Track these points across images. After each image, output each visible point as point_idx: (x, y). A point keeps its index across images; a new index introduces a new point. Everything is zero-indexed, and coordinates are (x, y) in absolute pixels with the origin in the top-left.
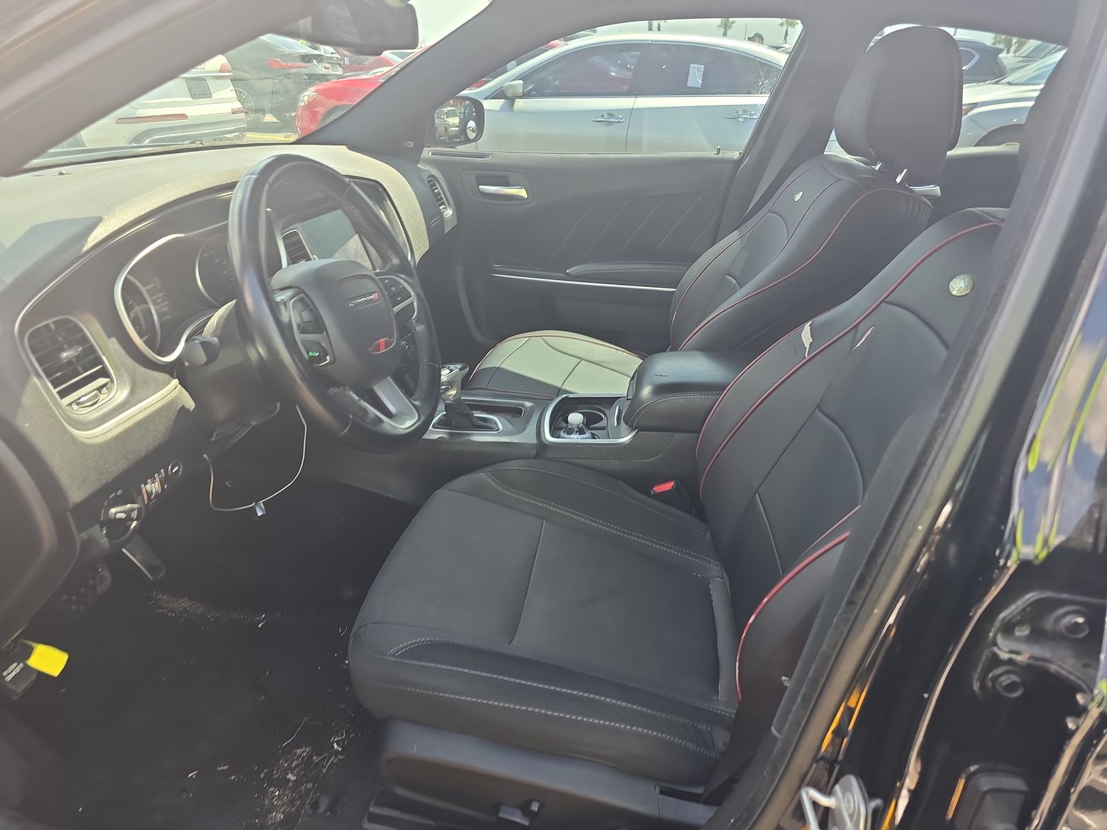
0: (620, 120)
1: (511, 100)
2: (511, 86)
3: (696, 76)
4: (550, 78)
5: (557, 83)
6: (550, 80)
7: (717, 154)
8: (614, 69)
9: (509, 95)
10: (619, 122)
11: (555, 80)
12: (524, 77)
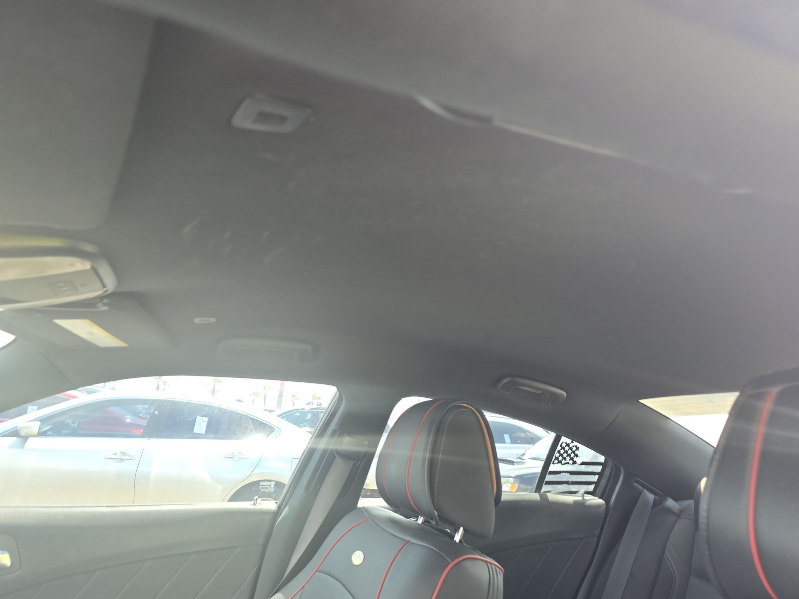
0: (131, 458)
1: (25, 438)
2: (26, 427)
3: (201, 425)
4: (70, 421)
5: (76, 425)
6: (69, 423)
7: (254, 505)
8: (129, 417)
9: (22, 434)
10: (130, 459)
11: (73, 423)
12: (43, 420)
